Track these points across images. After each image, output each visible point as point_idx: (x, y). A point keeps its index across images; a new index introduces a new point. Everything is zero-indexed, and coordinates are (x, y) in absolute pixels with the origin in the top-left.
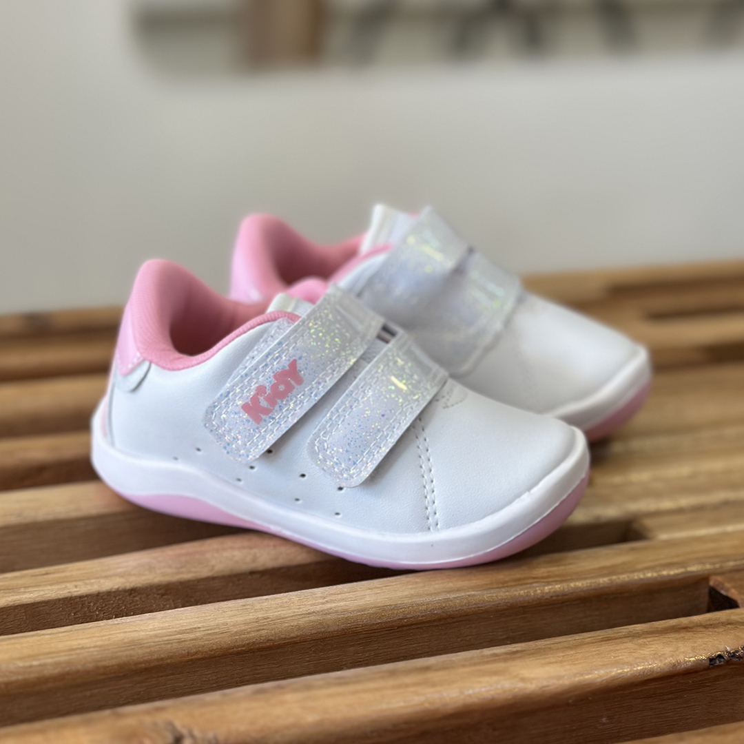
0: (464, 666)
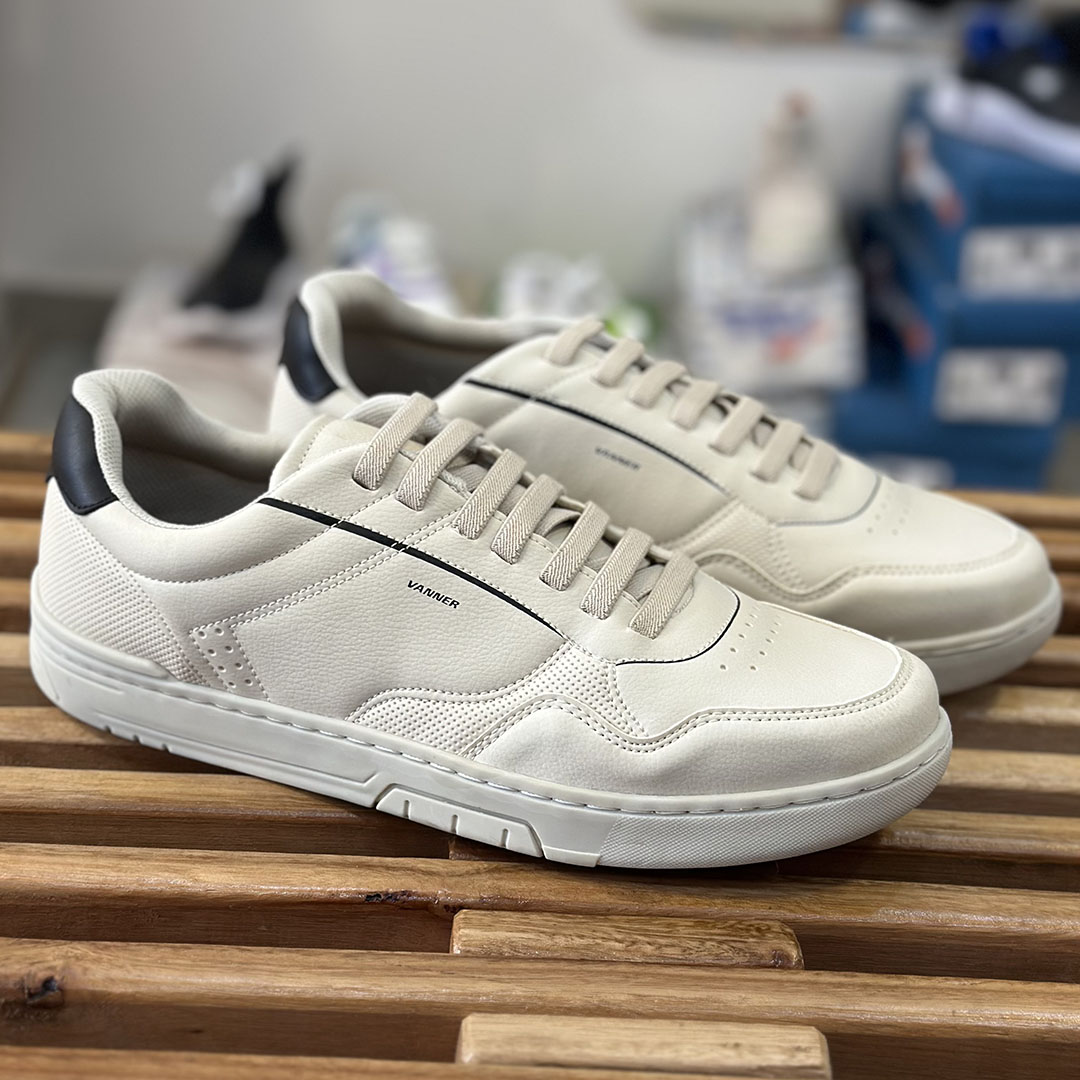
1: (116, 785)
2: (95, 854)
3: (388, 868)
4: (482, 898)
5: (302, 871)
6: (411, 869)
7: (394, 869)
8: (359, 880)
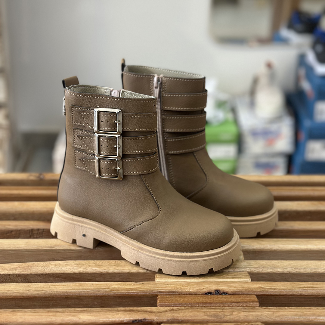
0: (67, 313)
1: (55, 288)
2: (48, 312)
3: (139, 311)
4: (168, 320)
5: (112, 313)
6: (146, 311)
7: (141, 311)
8: (130, 316)
